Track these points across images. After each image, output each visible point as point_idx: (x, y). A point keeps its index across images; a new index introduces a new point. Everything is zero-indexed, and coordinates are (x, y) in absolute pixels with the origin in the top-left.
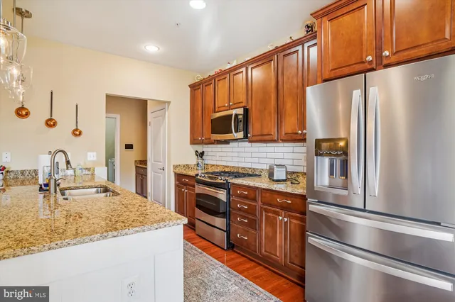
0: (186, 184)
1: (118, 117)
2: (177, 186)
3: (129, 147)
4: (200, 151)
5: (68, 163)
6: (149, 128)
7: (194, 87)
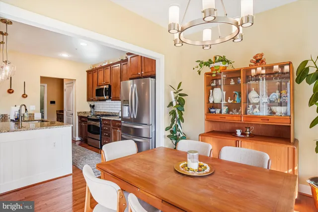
0: (83, 121)
1: (46, 85)
2: (79, 123)
3: (53, 102)
4: (92, 105)
5: (26, 110)
6: (65, 93)
7: (88, 72)
